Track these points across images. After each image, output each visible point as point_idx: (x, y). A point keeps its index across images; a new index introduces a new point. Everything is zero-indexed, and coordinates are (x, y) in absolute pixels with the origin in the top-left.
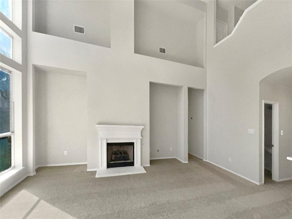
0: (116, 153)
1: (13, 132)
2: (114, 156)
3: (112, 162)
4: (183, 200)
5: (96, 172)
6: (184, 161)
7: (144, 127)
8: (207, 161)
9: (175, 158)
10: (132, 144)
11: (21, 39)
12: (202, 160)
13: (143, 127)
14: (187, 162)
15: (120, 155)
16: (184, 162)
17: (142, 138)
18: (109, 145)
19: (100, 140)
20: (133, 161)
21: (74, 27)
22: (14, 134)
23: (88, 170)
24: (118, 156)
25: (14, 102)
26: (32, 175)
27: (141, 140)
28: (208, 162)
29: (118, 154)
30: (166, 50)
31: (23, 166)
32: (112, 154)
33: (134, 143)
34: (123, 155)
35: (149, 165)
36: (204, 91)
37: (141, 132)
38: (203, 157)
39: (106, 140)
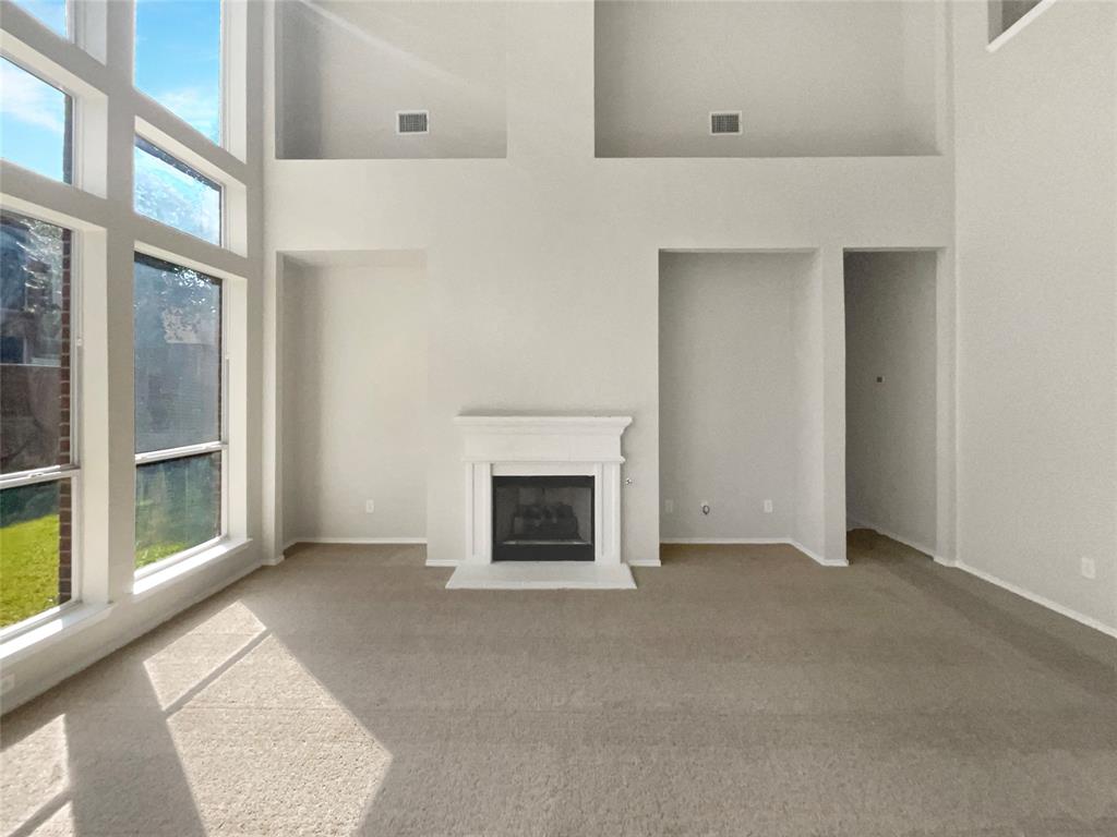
0: (528, 514)
1: (226, 443)
2: (519, 523)
3: (513, 543)
4: (761, 711)
5: (452, 569)
6: (827, 557)
7: (634, 419)
8: (958, 564)
9: (789, 545)
10: (587, 482)
11: (244, 187)
12: (931, 558)
13: (629, 420)
14: (843, 563)
15: (543, 518)
16: (823, 562)
17: (623, 459)
18: (499, 483)
19: (468, 468)
20: (590, 543)
21: (398, 118)
22: (228, 449)
23: (429, 563)
24: (537, 523)
25: (228, 361)
26: (273, 562)
27: (622, 466)
28: (959, 570)
29: (538, 517)
30: (740, 119)
31: (249, 536)
32: (516, 515)
33: (593, 477)
34: (555, 520)
35: (657, 563)
36: (939, 255)
37: (622, 438)
38: (933, 545)
39: (489, 466)
